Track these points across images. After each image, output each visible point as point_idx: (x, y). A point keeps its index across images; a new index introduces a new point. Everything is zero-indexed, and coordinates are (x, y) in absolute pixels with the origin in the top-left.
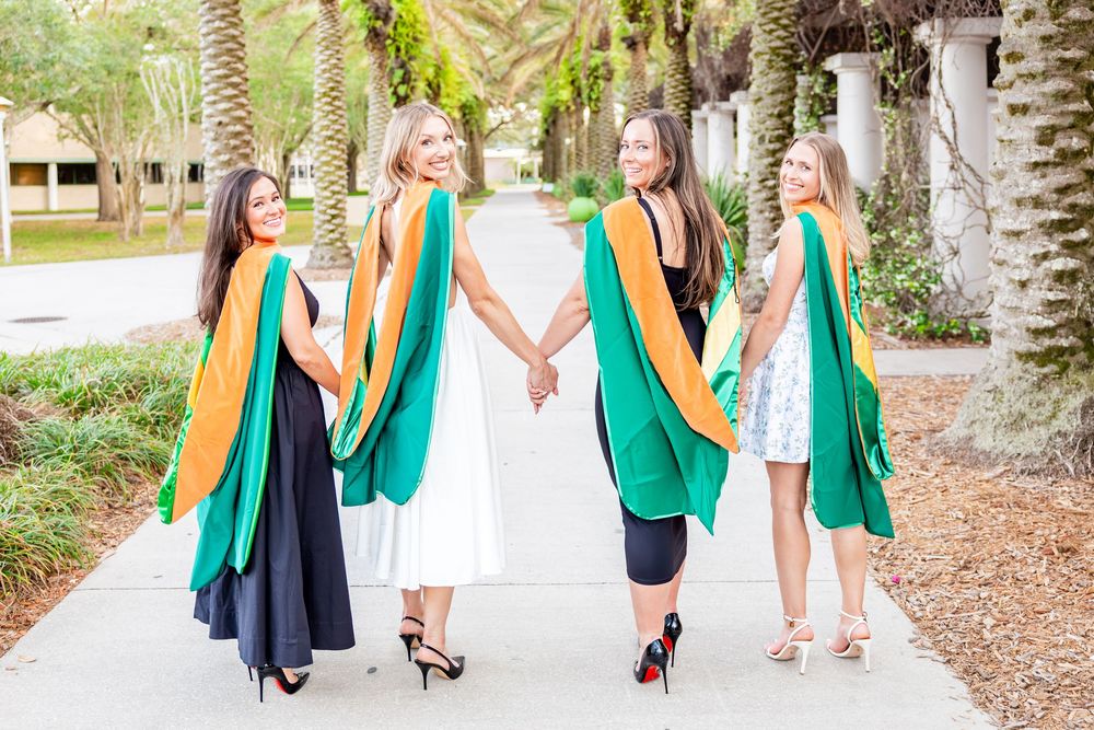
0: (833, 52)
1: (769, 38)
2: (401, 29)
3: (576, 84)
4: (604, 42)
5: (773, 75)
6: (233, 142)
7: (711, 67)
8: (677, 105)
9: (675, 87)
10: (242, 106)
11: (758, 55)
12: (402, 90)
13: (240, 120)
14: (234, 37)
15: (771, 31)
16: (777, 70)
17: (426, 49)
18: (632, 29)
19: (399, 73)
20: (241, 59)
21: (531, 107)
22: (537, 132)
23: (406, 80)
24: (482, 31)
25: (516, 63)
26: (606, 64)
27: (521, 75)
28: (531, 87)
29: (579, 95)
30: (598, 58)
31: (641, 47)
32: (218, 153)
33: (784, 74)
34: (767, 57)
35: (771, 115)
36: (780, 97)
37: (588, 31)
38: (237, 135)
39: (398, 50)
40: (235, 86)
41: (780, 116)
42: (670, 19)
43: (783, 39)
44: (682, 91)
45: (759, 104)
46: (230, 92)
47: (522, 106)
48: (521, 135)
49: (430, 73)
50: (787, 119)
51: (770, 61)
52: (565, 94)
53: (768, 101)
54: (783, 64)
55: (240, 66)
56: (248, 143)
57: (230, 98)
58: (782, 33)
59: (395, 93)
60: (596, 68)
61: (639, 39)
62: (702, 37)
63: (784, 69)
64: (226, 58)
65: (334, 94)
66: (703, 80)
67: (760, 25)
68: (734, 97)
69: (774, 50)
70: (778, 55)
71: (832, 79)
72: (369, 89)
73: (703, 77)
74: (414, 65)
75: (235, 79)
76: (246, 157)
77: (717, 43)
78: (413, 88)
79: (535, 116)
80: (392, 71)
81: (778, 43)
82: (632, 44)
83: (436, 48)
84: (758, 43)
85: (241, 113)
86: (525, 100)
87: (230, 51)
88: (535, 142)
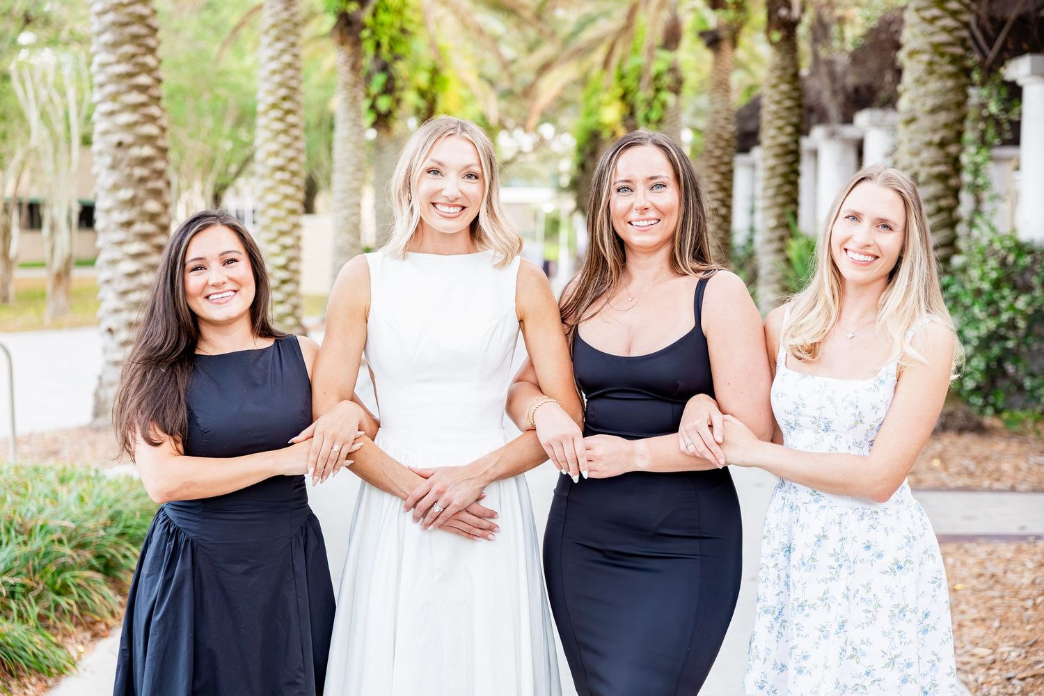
0: (1018, 53)
1: (930, 28)
2: (383, 17)
3: (629, 98)
4: (672, 38)
5: (934, 85)
6: (139, 172)
7: (833, 76)
8: (780, 129)
9: (778, 102)
10: (152, 119)
11: (912, 54)
12: (384, 103)
13: (149, 139)
14: (142, 19)
15: (933, 20)
16: (941, 77)
17: (419, 46)
18: (713, 19)
19: (379, 80)
20: (151, 51)
21: (560, 131)
22: (567, 167)
23: (389, 89)
24: (497, 24)
25: (545, 68)
26: (673, 70)
27: (550, 87)
28: (562, 103)
29: (632, 113)
30: (663, 60)
31: (726, 46)
32: (116, 187)
33: (950, 83)
34: (925, 58)
35: (930, 144)
36: (943, 117)
37: (650, 26)
38: (145, 161)
39: (378, 45)
40: (142, 89)
41: (942, 144)
43: (949, 31)
44: (789, 109)
45: (913, 127)
46: (136, 98)
47: (547, 130)
48: (546, 171)
49: (423, 79)
50: (953, 149)
51: (931, 63)
52: (611, 114)
53: (925, 122)
54: (950, 68)
55: (150, 60)
56: (160, 174)
57: (135, 107)
58: (949, 22)
59: (373, 107)
60: (657, 77)
61: (725, 34)
62: (820, 32)
63: (951, 75)
64: (129, 49)
65: (287, 105)
66: (819, 93)
67: (918, 10)
68: (863, 118)
69: (937, 48)
70: (942, 55)
71: (1014, 93)
72: (337, 104)
73: (820, 89)
74: (401, 68)
75: (144, 79)
76: (157, 194)
77: (843, 39)
78: (398, 102)
79: (565, 146)
80: (369, 78)
81: (944, 37)
82: (713, 40)
83: (433, 45)
84: (913, 36)
85: (150, 129)
86: (553, 121)
87: (135, 38)
88: (565, 181)
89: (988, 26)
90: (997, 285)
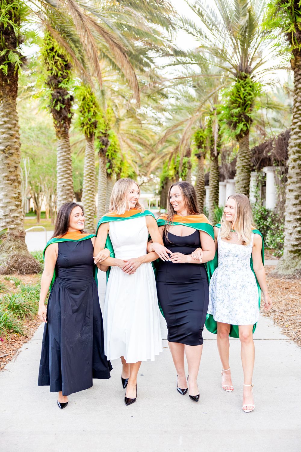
0: (264, 166)
1: (242, 162)
2: (110, 148)
3: (177, 169)
4: (188, 154)
5: (243, 174)
6: (67, 192)
7: (226, 168)
8: (214, 181)
9: (213, 175)
10: (70, 180)
11: (238, 167)
12: (109, 171)
13: (70, 185)
14: (69, 158)
15: (243, 160)
16: (244, 173)
17: (119, 155)
18: (199, 151)
19: (108, 164)
20: (70, 165)
21: (156, 176)
22: (158, 187)
23: (111, 167)
24: (140, 147)
25: (153, 159)
26: (189, 162)
27: (154, 164)
28: (157, 168)
29: (178, 173)
30: (186, 159)
31: (202, 158)
32: (62, 195)
33: (246, 174)
34: (241, 168)
35: (242, 187)
36: (245, 181)
37: (183, 150)
38: (68, 190)
39: (108, 155)
40: (68, 174)
41: (245, 187)
42: (212, 151)
43: (246, 163)
44: (216, 176)
45: (238, 183)
46: (67, 176)
47: (152, 176)
48: (151, 188)
49: (119, 164)
50: (247, 188)
51: (242, 170)
52: (172, 173)
53: (241, 182)
54: (246, 171)
55: (70, 167)
57: (67, 178)
58: (246, 161)
59: (106, 172)
60: (184, 164)
61: (202, 155)
62: (223, 157)
63: (246, 172)
64: (66, 165)
65: (91, 174)
66: (223, 172)
67: (239, 158)
69: (244, 166)
70: (245, 168)
74: (114, 161)
75: (69, 172)
77: (228, 160)
78: (113, 170)
79: (157, 180)
80: (105, 164)
81: (245, 164)
82: (199, 157)
84: (239, 164)
85: (70, 183)
86: (154, 174)
87: (67, 163)
88: (157, 191)
89: (258, 160)
90: (260, 219)
